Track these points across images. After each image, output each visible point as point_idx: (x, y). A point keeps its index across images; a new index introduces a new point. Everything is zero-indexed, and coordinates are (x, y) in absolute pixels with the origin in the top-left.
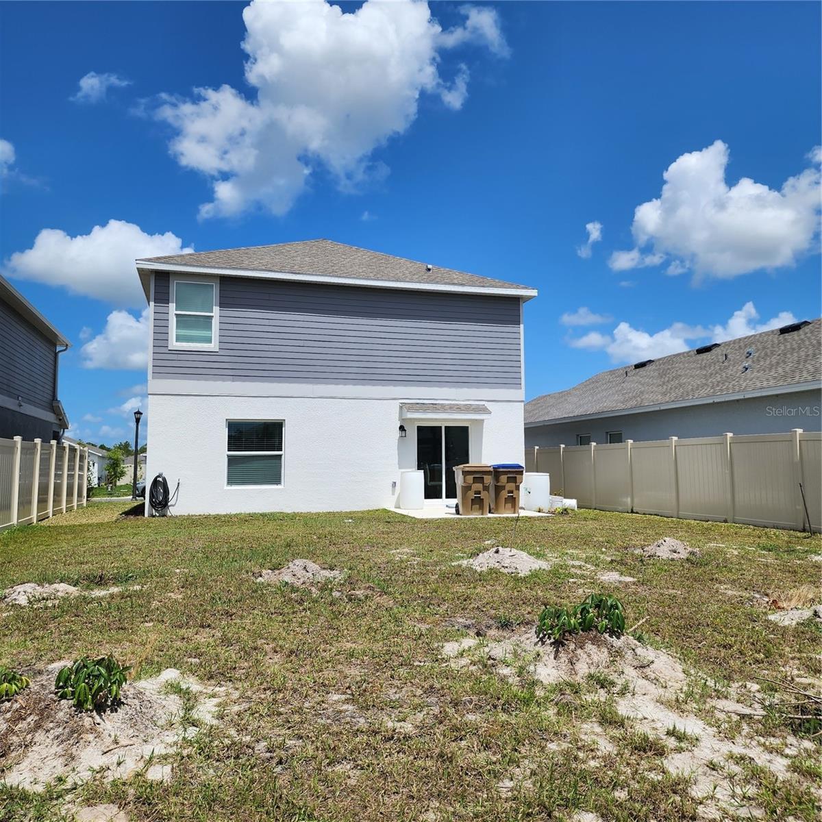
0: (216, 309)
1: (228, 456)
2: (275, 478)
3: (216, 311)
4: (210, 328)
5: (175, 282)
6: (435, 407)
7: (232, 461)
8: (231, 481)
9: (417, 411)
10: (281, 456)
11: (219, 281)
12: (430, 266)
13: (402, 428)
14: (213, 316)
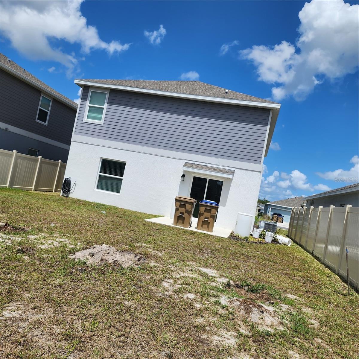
0: (106, 104)
1: (100, 175)
2: (118, 190)
3: (105, 106)
4: (102, 113)
5: (91, 91)
6: (203, 167)
7: (101, 178)
8: (98, 187)
9: (193, 167)
10: (122, 179)
11: (109, 92)
12: (227, 91)
13: (183, 176)
14: (104, 108)
